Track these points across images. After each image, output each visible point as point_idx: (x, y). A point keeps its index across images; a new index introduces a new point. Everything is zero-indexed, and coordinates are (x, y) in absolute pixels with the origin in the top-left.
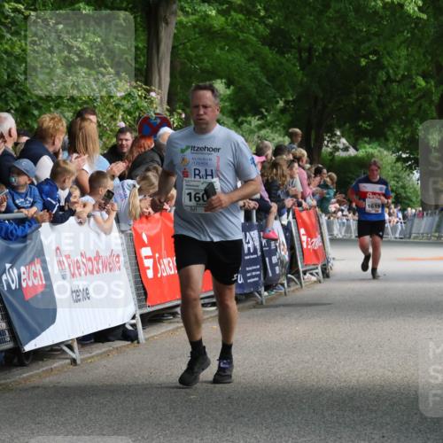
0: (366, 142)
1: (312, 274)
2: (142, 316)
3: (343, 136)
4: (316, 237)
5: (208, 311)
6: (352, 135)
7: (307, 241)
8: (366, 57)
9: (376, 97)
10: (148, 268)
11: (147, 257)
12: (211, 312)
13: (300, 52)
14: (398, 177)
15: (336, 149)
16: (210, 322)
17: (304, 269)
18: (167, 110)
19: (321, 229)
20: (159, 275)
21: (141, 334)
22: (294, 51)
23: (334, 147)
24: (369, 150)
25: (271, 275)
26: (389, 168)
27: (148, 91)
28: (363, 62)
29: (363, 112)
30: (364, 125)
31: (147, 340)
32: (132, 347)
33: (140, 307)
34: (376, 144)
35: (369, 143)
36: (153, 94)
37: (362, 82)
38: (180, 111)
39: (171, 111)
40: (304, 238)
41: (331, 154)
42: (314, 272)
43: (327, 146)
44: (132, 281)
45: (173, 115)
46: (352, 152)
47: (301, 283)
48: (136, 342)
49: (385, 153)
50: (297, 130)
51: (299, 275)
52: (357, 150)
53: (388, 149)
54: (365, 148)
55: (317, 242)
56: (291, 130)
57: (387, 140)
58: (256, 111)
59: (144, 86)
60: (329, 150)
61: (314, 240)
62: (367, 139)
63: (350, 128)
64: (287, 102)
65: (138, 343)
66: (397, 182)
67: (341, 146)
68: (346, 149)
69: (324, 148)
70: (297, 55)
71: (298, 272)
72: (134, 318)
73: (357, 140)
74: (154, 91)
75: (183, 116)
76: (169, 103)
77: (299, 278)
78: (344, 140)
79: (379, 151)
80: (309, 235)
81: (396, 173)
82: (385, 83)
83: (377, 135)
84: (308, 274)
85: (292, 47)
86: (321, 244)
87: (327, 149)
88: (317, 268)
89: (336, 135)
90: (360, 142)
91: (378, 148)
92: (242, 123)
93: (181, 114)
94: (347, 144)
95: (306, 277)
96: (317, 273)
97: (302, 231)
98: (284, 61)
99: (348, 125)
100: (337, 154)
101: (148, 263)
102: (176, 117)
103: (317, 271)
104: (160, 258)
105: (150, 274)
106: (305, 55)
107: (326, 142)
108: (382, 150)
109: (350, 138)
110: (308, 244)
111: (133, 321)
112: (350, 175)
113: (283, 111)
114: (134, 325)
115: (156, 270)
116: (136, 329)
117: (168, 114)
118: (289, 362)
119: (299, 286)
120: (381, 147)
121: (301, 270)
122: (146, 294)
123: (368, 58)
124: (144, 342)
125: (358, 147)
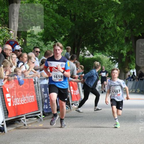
0: (97, 52)
1: (75, 105)
2: (6, 121)
3: (88, 49)
4: (77, 90)
5: (33, 120)
6: (91, 50)
7: (73, 92)
8: (97, 18)
9: (101, 34)
10: (9, 102)
11: (8, 98)
12: (35, 120)
13: (71, 16)
14: (109, 66)
15: (85, 55)
16: (34, 124)
17: (72, 103)
18: (17, 38)
19: (79, 87)
20: (13, 105)
21: (6, 129)
22: (68, 15)
23: (84, 54)
24: (98, 55)
25: (59, 105)
26: (106, 62)
27: (9, 31)
28: (96, 20)
29: (96, 40)
30: (96, 45)
31: (8, 131)
32: (2, 134)
33: (5, 118)
34: (101, 53)
35: (98, 53)
36: (11, 32)
37: (95, 28)
38: (22, 39)
39: (19, 39)
40: (72, 90)
41: (83, 57)
42: (76, 104)
43: (82, 54)
44: (2, 107)
45: (19, 40)
46: (91, 56)
47: (71, 109)
48: (3, 132)
49: (105, 56)
50: (70, 47)
51: (70, 105)
52: (93, 55)
53: (106, 55)
54: (96, 55)
55: (77, 92)
56: (67, 47)
57: (105, 51)
58: (53, 40)
59: (7, 29)
60: (82, 55)
61: (76, 91)
62: (97, 51)
63: (91, 47)
64: (65, 36)
65: (5, 132)
66: (109, 68)
67: (87, 54)
68: (89, 55)
69: (80, 54)
70: (69, 17)
71: (69, 104)
72: (3, 122)
73: (93, 51)
74: (12, 31)
75: (24, 41)
76: (18, 35)
77: (70, 106)
78: (88, 51)
79: (102, 56)
80: (74, 89)
81: (109, 65)
82: (104, 29)
83: (101, 49)
84: (73, 105)
85: (67, 14)
86: (79, 93)
87: (81, 55)
88: (77, 102)
89: (85, 49)
90: (95, 52)
91: (102, 55)
92: (47, 44)
93: (22, 40)
94: (90, 53)
95: (73, 106)
96: (77, 105)
97: (71, 88)
98: (64, 19)
99: (90, 45)
100: (85, 57)
101: (9, 100)
102: (20, 41)
103: (77, 104)
104: (14, 98)
105: (10, 104)
106: (73, 17)
107: (81, 52)
108: (103, 55)
109: (90, 50)
110: (73, 93)
111: (3, 124)
112: (90, 65)
113: (64, 40)
114: (3, 125)
115: (12, 103)
116: (4, 127)
117: (17, 40)
118: (66, 140)
119: (70, 110)
120: (103, 54)
121: (71, 103)
122: (8, 113)
123: (98, 19)
124: (7, 132)
125: (94, 54)
